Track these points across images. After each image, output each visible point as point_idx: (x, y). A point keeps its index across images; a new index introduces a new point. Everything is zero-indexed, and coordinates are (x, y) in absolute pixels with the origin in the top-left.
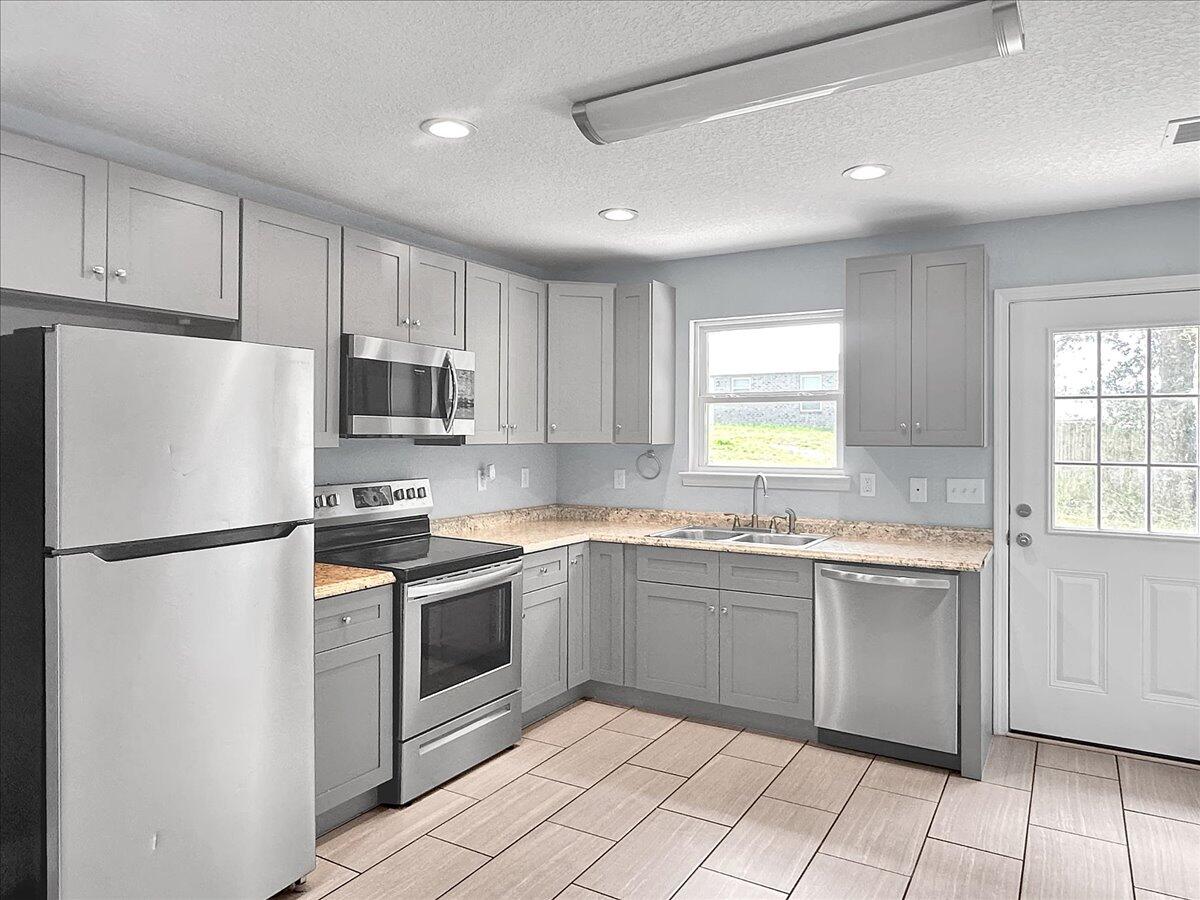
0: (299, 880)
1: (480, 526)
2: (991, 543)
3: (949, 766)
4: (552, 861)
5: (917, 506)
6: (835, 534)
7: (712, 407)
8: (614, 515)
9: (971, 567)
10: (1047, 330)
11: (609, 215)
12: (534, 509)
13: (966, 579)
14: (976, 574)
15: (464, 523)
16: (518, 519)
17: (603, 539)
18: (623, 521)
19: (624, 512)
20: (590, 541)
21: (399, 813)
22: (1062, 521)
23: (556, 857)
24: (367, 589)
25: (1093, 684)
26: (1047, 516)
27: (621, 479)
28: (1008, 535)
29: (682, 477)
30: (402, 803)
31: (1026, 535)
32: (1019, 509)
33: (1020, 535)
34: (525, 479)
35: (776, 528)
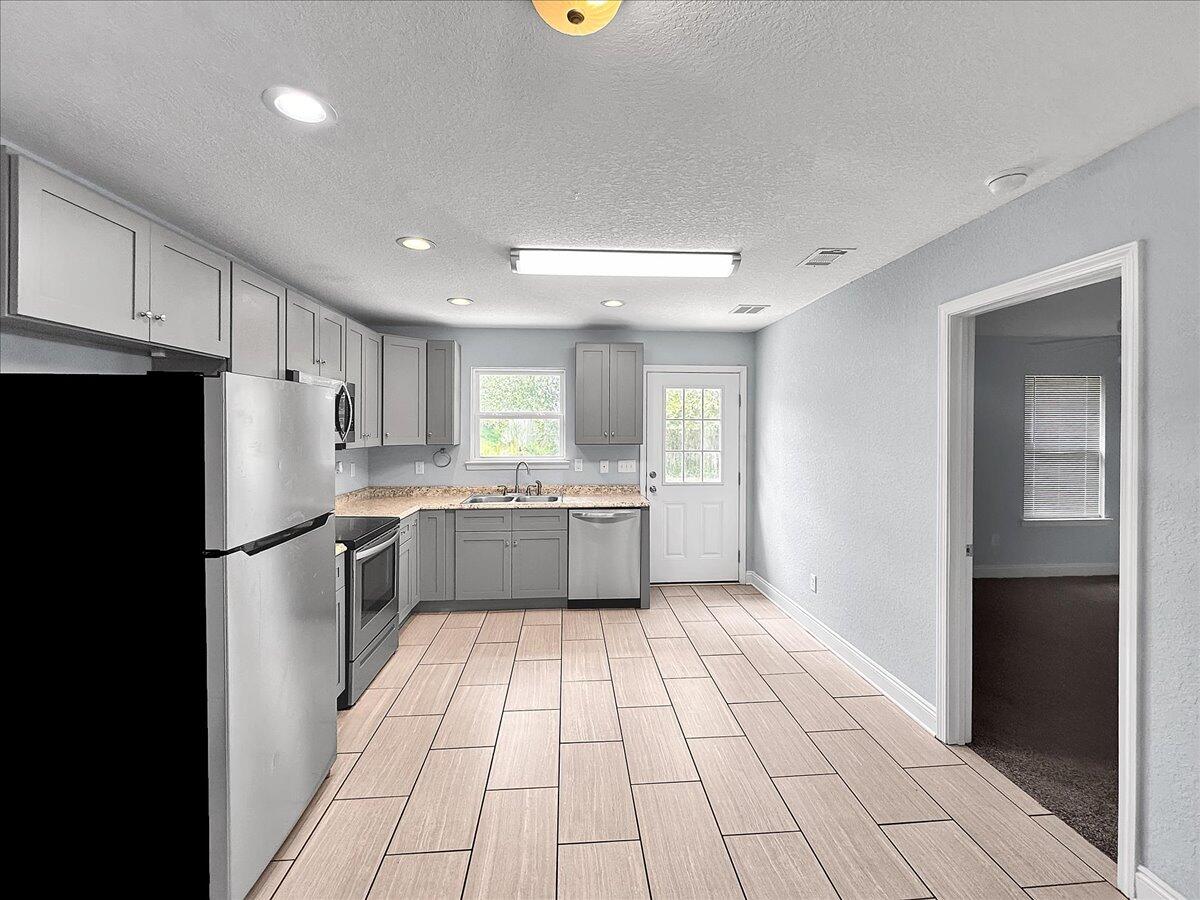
2: (639, 493)
3: (634, 604)
4: (481, 705)
5: (603, 475)
6: (563, 493)
8: (417, 492)
9: (646, 505)
11: (456, 301)
12: (358, 491)
13: (645, 509)
14: (649, 508)
16: (353, 499)
17: (431, 508)
18: (424, 495)
19: (424, 489)
20: (420, 510)
21: (351, 712)
22: (669, 479)
23: (482, 702)
26: (663, 477)
27: (420, 468)
28: (647, 487)
29: (467, 464)
30: (351, 705)
31: (654, 486)
32: (651, 474)
33: (651, 487)
34: (353, 471)
35: (530, 492)
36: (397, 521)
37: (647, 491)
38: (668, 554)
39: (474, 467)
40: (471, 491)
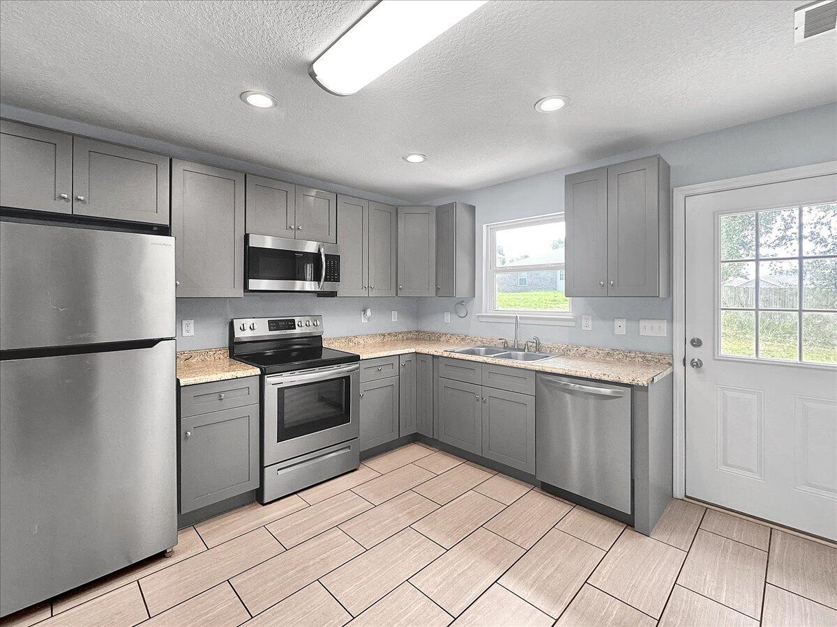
0: (166, 550)
1: (362, 342)
2: (671, 365)
4: (317, 560)
5: (619, 337)
6: (564, 354)
7: (498, 276)
8: (443, 338)
9: (640, 384)
10: (714, 213)
11: (409, 158)
14: (645, 389)
15: (350, 341)
17: (422, 352)
19: (448, 336)
20: (416, 353)
21: (262, 508)
23: (321, 557)
24: (237, 378)
25: (753, 471)
26: (715, 346)
27: (448, 317)
28: (685, 359)
29: (479, 316)
30: (265, 502)
31: (698, 359)
32: (692, 341)
33: (693, 360)
34: (395, 316)
35: (528, 349)
36: (356, 358)
37: (685, 365)
38: (726, 464)
39: (484, 320)
40: (482, 341)
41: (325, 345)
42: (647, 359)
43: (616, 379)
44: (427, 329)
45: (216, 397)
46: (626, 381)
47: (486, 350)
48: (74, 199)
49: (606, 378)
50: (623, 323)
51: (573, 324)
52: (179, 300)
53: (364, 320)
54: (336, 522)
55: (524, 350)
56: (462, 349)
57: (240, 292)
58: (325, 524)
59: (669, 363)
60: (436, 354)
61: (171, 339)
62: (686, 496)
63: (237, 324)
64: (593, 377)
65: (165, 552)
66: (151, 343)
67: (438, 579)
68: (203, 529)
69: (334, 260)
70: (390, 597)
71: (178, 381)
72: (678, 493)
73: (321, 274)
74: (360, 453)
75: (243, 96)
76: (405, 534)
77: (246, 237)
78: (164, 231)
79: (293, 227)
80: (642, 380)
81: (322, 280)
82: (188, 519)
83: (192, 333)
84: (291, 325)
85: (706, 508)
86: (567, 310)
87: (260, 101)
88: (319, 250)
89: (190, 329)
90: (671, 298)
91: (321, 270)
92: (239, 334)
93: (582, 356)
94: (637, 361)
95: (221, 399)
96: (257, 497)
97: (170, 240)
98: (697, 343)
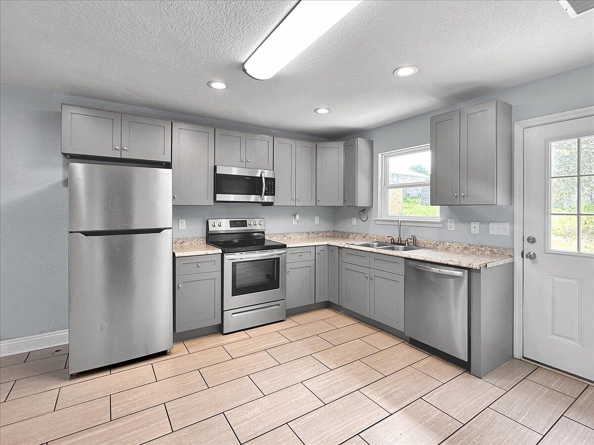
1: (293, 237)
2: (512, 256)
5: (474, 235)
9: (474, 267)
10: (546, 140)
11: (319, 111)
14: (478, 271)
15: (284, 236)
17: (332, 244)
18: (354, 238)
19: (354, 235)
20: (327, 245)
21: (222, 336)
23: (252, 364)
24: (208, 254)
25: (575, 341)
26: (546, 242)
27: (354, 221)
28: (523, 253)
29: (376, 220)
30: (224, 333)
31: (534, 253)
32: (529, 239)
33: (530, 253)
34: (317, 220)
35: (408, 244)
36: (284, 246)
37: (523, 257)
39: (380, 223)
40: (377, 239)
41: (267, 238)
42: (494, 252)
43: (457, 264)
44: (340, 230)
45: (195, 265)
46: (464, 265)
47: (378, 244)
48: (122, 149)
49: (451, 263)
50: (477, 225)
51: (441, 226)
52: (175, 207)
53: (294, 223)
54: (265, 348)
55: (405, 245)
56: (362, 243)
57: (212, 203)
58: (258, 348)
59: (510, 255)
60: (340, 246)
61: (170, 228)
62: (524, 357)
63: (211, 222)
64: (442, 262)
65: (166, 351)
66: (159, 230)
67: (321, 384)
68: (187, 344)
69: (271, 182)
70: (289, 389)
71: (174, 254)
72: (517, 354)
73: (262, 191)
74: (286, 310)
75: (209, 83)
76: (306, 359)
77: (215, 167)
78: (168, 165)
79: (244, 160)
80: (475, 265)
81: (263, 194)
82: (179, 337)
83: (184, 227)
84: (244, 223)
85: (536, 366)
86: (438, 215)
87: (219, 85)
88: (261, 175)
89: (183, 225)
90: (513, 206)
91: (262, 187)
92: (211, 229)
93: (447, 249)
94: (486, 253)
95: (198, 267)
96: (219, 330)
97: (169, 171)
98: (532, 240)
